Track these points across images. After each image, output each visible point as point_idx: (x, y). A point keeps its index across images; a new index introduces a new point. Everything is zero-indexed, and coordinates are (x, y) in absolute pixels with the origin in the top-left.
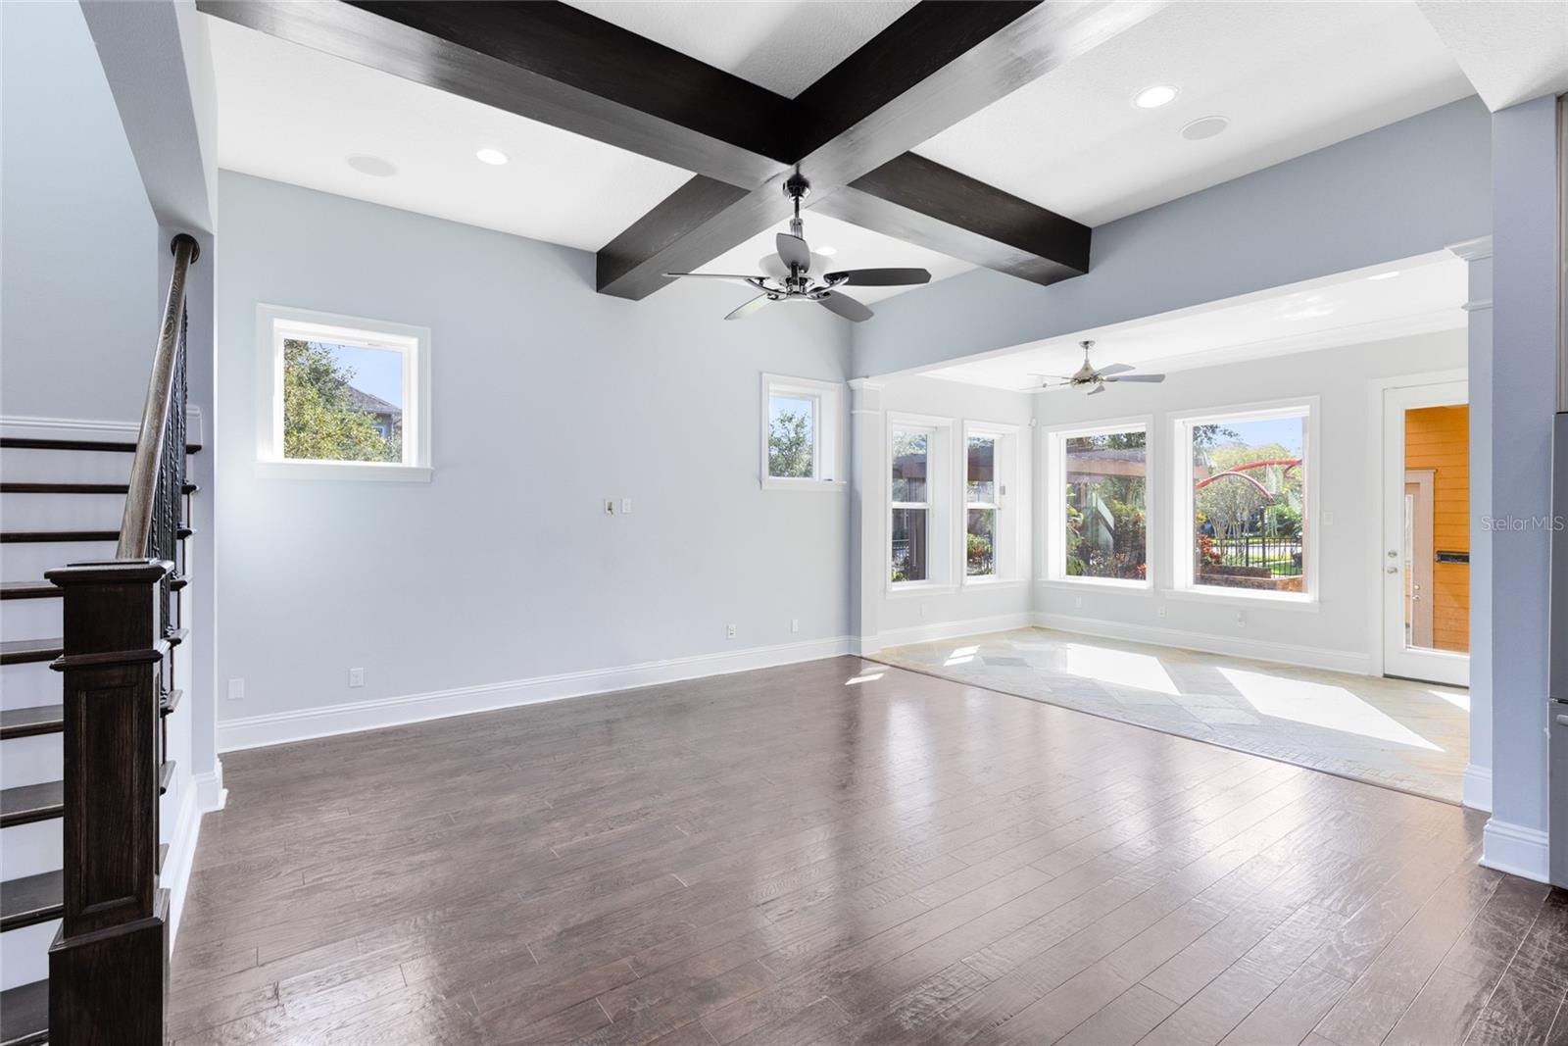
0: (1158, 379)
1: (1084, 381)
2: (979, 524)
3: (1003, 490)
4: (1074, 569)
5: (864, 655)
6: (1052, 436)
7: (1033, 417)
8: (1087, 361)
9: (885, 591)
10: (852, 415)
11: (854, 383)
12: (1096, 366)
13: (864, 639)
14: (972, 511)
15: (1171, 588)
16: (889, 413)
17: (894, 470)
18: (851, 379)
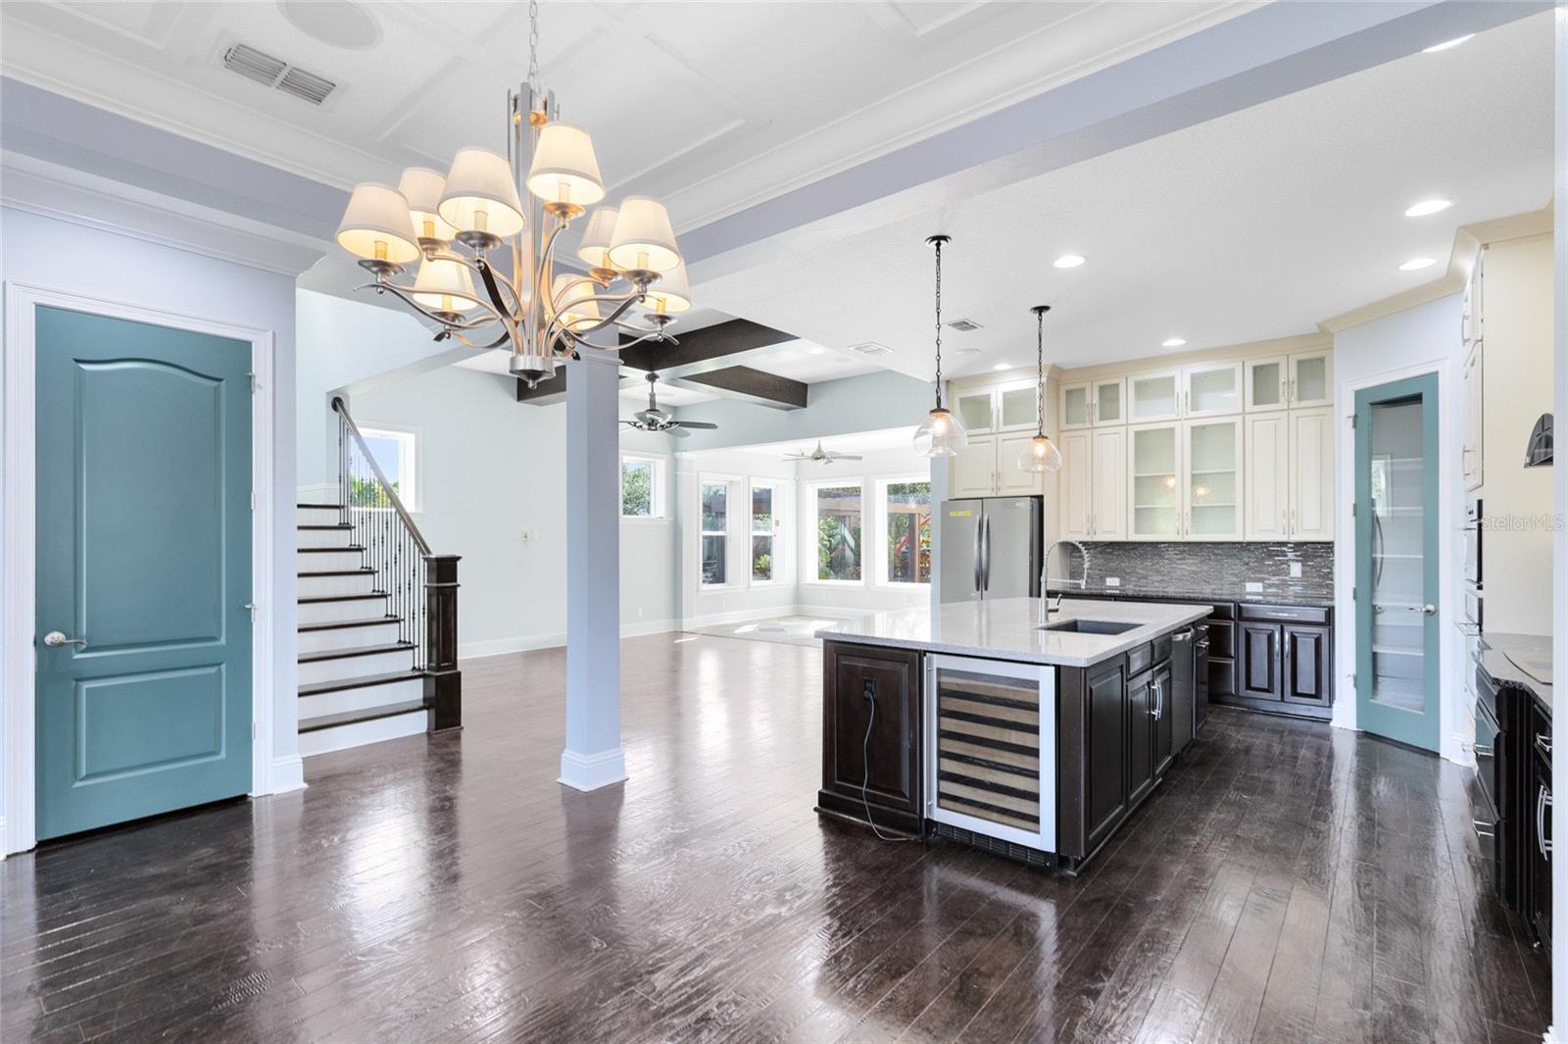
0: (860, 458)
1: (817, 459)
2: (762, 548)
3: (777, 523)
4: (823, 575)
5: (684, 630)
6: (808, 487)
7: (797, 473)
8: (819, 446)
9: (698, 590)
10: (676, 476)
11: (678, 455)
12: (825, 450)
13: (684, 620)
14: (755, 538)
15: (874, 584)
16: (701, 474)
17: (704, 506)
18: (676, 451)
